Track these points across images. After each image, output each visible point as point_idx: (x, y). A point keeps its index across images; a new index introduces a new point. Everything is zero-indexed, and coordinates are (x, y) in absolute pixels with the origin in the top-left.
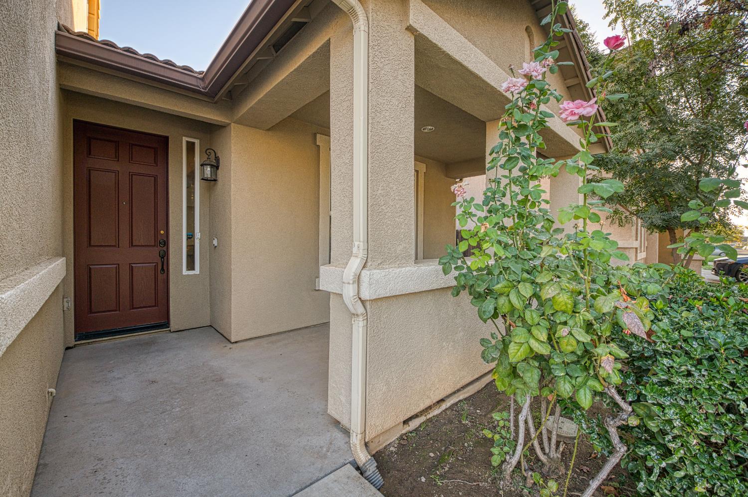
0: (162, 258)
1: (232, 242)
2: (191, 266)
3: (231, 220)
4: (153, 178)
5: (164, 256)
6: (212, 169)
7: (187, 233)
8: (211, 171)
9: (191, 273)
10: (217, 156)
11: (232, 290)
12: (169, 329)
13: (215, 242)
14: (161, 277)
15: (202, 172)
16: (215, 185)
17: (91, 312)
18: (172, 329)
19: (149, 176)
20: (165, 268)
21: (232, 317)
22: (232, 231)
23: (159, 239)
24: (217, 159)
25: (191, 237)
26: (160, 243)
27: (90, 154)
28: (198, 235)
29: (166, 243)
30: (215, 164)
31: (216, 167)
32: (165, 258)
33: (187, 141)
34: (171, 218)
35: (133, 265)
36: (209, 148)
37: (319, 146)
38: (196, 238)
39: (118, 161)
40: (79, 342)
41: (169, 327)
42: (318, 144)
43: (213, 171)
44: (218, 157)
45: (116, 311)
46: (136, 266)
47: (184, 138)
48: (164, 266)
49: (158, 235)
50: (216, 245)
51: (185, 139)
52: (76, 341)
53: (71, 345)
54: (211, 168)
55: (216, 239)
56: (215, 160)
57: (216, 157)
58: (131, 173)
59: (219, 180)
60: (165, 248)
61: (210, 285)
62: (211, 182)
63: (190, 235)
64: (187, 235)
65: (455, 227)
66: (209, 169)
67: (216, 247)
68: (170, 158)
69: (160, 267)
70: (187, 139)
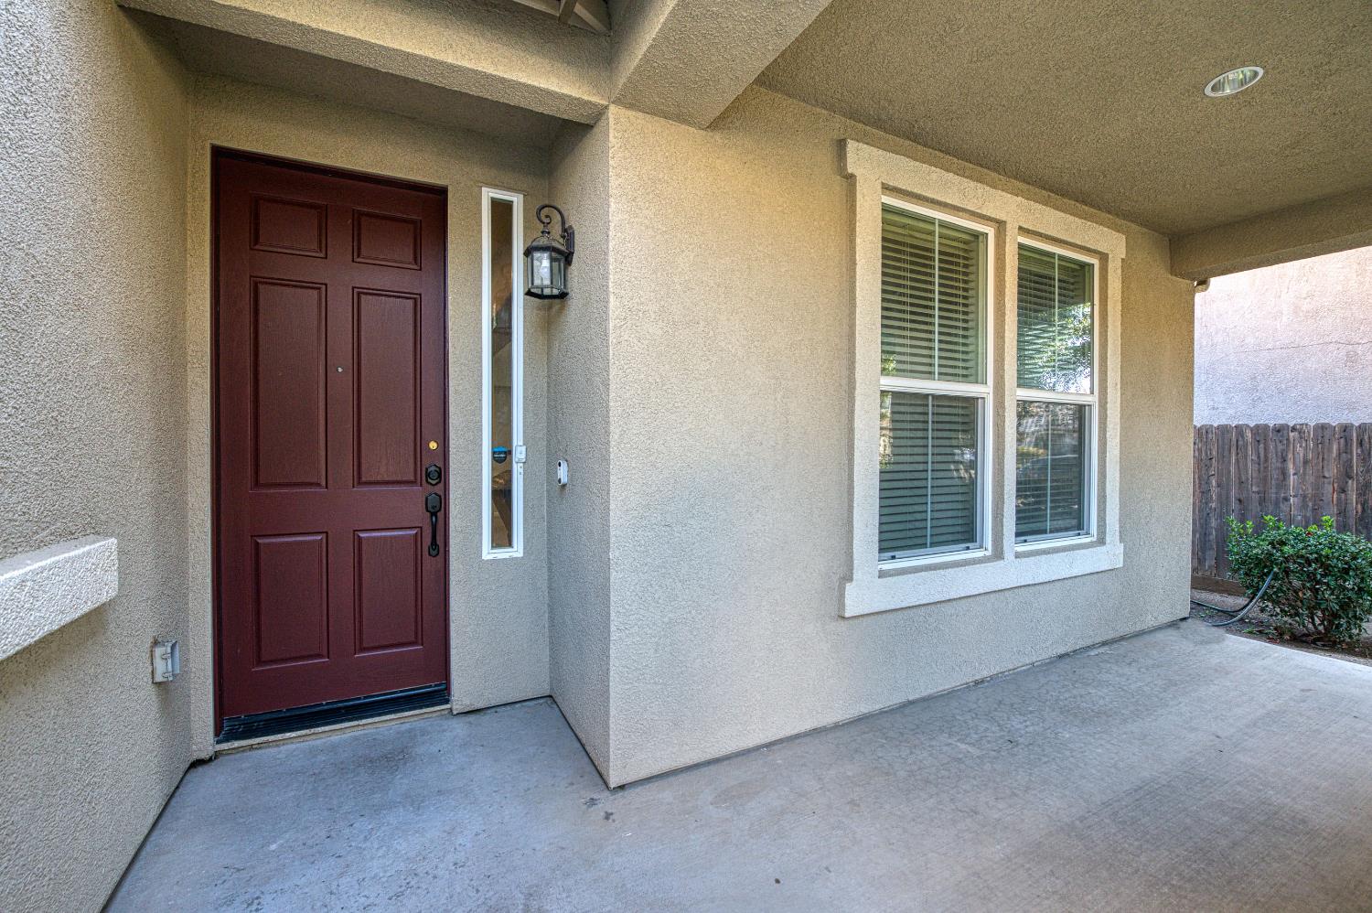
0: (434, 514)
1: (612, 478)
2: (502, 534)
3: (607, 406)
4: (411, 302)
5: (438, 510)
6: (555, 264)
7: (492, 448)
8: (551, 266)
9: (502, 554)
10: (567, 226)
11: (613, 628)
12: (448, 706)
13: (563, 473)
14: (430, 564)
15: (530, 271)
16: (562, 308)
17: (260, 662)
18: (454, 707)
19: (399, 295)
20: (440, 541)
21: (613, 712)
22: (613, 443)
23: (426, 463)
24: (568, 234)
25: (502, 457)
26: (428, 475)
27: (256, 242)
28: (519, 452)
29: (441, 475)
30: (563, 248)
31: (564, 257)
32: (441, 515)
33: (492, 199)
34: (452, 409)
35: (362, 535)
36: (547, 202)
37: (852, 176)
38: (515, 460)
39: (326, 258)
40: (225, 746)
41: (447, 702)
42: (850, 171)
43: (556, 270)
44: (571, 227)
45: (319, 656)
46: (368, 538)
47: (484, 190)
48: (438, 538)
49: (424, 453)
50: (564, 480)
51: (488, 194)
52: (218, 742)
53: (204, 755)
54: (552, 260)
55: (564, 465)
56: (563, 237)
57: (565, 230)
58: (356, 290)
59: (572, 294)
60: (440, 488)
61: (550, 588)
62: (552, 301)
63: (500, 453)
64: (494, 453)
65: (1191, 419)
66: (546, 263)
67: (564, 486)
68: (450, 247)
69: (427, 540)
70: (492, 195)
